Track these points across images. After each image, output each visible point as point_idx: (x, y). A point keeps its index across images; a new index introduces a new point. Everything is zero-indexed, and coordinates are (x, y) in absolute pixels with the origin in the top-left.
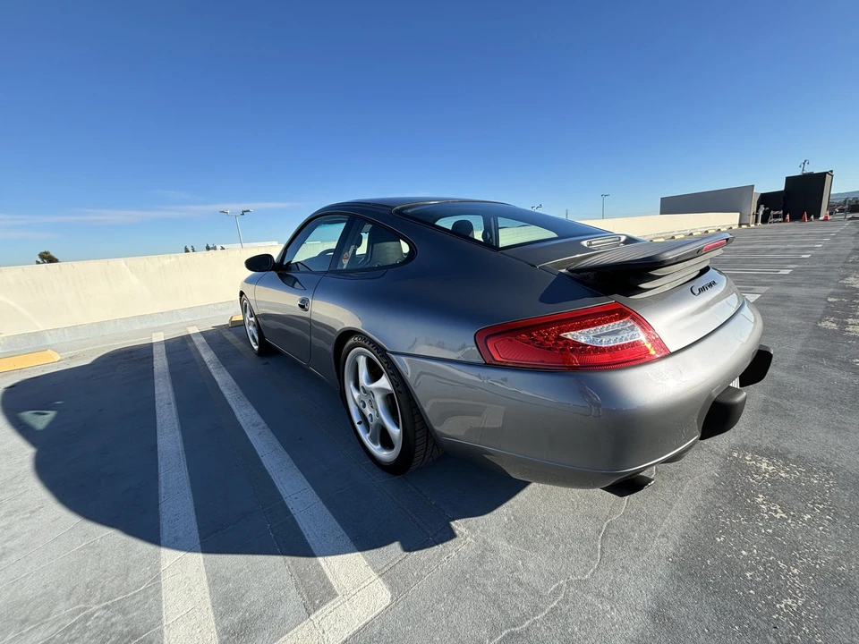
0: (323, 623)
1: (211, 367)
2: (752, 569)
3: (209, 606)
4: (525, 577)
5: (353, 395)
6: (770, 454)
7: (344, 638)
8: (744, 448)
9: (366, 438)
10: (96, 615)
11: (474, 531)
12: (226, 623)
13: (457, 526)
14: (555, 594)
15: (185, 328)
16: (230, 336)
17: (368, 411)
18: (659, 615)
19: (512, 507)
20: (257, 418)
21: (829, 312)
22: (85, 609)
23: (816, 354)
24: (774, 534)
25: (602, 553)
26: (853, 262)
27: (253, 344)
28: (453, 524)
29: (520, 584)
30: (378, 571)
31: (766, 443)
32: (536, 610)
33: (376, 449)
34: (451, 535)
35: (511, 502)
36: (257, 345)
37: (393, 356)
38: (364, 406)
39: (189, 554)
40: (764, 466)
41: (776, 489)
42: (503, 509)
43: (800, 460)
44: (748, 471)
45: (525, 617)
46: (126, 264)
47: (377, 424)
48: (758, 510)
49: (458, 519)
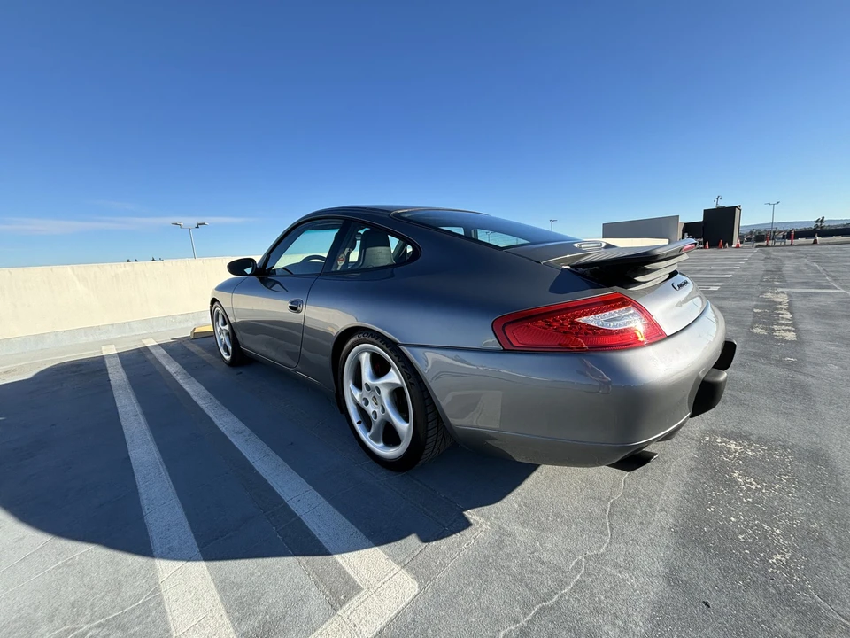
0: (352, 617)
1: (178, 378)
2: (743, 532)
3: (223, 612)
4: (545, 556)
5: (352, 395)
6: (737, 437)
7: (378, 629)
8: (713, 433)
9: (366, 437)
10: (89, 634)
11: (488, 519)
12: (245, 627)
13: (471, 514)
14: (577, 568)
15: (140, 341)
16: (195, 348)
17: (370, 409)
18: (672, 577)
19: (519, 494)
20: (241, 426)
21: (757, 320)
22: (75, 630)
23: (754, 354)
24: (754, 502)
25: (612, 529)
26: (767, 281)
27: (224, 353)
28: (466, 513)
29: (542, 563)
30: (400, 563)
31: (730, 428)
32: (562, 584)
33: (378, 448)
34: (467, 524)
35: (519, 490)
36: (228, 354)
37: (405, 350)
38: (367, 403)
39: (189, 564)
40: (733, 446)
41: (747, 465)
42: (512, 497)
43: (761, 440)
44: (721, 451)
45: (552, 592)
46: (73, 270)
47: (382, 420)
48: (737, 483)
49: (470, 509)
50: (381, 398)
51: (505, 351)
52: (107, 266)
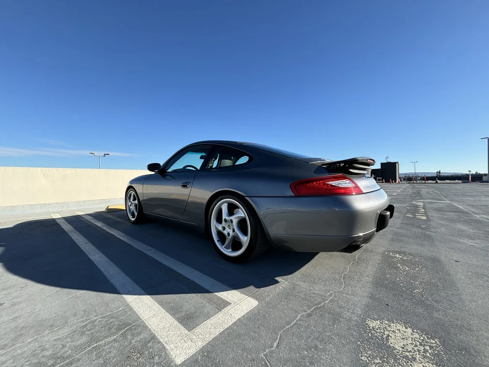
0: (229, 312)
2: (402, 283)
3: (165, 311)
4: (316, 292)
6: (399, 253)
7: (243, 315)
8: (389, 251)
9: (222, 248)
10: (98, 320)
11: (287, 280)
12: (177, 316)
13: (278, 279)
14: (331, 295)
17: (226, 232)
18: (372, 297)
20: (149, 247)
21: (408, 211)
23: (407, 224)
24: (407, 274)
25: (345, 283)
26: (413, 197)
28: (276, 278)
29: (315, 294)
30: (247, 295)
31: (396, 250)
32: (324, 300)
33: (229, 253)
34: (277, 282)
35: (300, 271)
38: (224, 229)
39: (141, 296)
40: (398, 256)
41: (403, 262)
42: (297, 273)
43: (410, 254)
44: (393, 258)
45: (320, 303)
47: (232, 237)
48: (399, 268)
50: (232, 225)
51: (296, 196)
52: (61, 170)
